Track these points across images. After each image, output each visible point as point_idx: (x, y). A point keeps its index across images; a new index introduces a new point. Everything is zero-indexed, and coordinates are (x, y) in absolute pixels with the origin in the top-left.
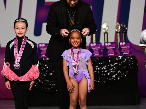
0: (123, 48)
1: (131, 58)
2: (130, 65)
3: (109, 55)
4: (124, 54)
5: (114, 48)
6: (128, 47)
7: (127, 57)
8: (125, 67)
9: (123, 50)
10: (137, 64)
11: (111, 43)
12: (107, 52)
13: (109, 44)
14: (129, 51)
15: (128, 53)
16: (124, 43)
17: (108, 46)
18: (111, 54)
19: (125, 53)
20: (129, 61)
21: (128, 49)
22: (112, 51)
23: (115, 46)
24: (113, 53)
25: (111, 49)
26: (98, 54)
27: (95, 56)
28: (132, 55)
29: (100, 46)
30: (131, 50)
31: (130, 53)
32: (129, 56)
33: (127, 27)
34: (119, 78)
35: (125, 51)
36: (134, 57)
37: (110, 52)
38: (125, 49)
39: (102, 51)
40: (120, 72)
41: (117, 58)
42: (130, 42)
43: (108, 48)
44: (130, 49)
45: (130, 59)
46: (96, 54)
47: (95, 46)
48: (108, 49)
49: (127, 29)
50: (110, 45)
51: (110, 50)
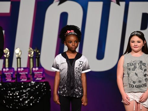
0: (36, 74)
1: (44, 84)
2: (42, 90)
3: (21, 80)
4: (36, 79)
5: (27, 73)
6: (41, 73)
7: (40, 83)
8: (38, 93)
9: (36, 76)
10: (50, 90)
11: (24, 68)
12: (20, 77)
13: (22, 69)
14: (42, 77)
15: (41, 79)
16: (37, 69)
17: (20, 71)
18: (24, 79)
19: (38, 79)
20: (41, 87)
21: (41, 74)
22: (24, 76)
23: (28, 71)
24: (25, 79)
25: (24, 74)
26: (10, 79)
27: (8, 81)
28: (45, 80)
29: (13, 71)
30: (44, 76)
31: (43, 79)
32: (41, 81)
33: (40, 52)
34: (31, 104)
35: (38, 77)
36: (47, 83)
37: (22, 78)
38: (38, 75)
39: (15, 76)
40: (32, 98)
41: (29, 84)
42: (43, 68)
43: (20, 73)
44: (43, 74)
45: (42, 85)
46: (9, 79)
47: (8, 71)
48: (21, 75)
49: (40, 55)
50: (23, 71)
51: (22, 75)
